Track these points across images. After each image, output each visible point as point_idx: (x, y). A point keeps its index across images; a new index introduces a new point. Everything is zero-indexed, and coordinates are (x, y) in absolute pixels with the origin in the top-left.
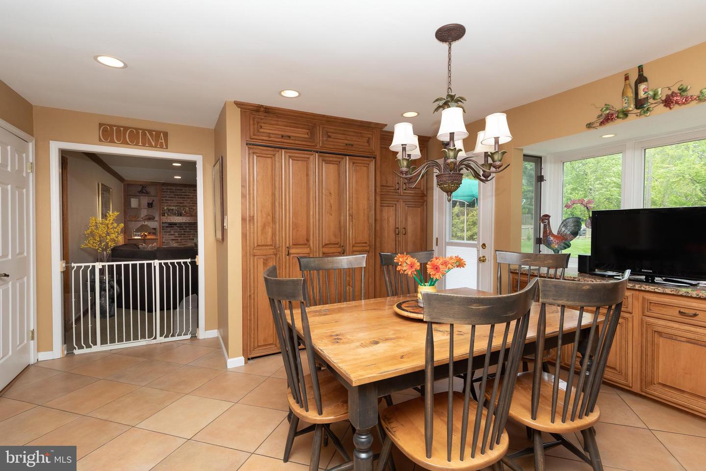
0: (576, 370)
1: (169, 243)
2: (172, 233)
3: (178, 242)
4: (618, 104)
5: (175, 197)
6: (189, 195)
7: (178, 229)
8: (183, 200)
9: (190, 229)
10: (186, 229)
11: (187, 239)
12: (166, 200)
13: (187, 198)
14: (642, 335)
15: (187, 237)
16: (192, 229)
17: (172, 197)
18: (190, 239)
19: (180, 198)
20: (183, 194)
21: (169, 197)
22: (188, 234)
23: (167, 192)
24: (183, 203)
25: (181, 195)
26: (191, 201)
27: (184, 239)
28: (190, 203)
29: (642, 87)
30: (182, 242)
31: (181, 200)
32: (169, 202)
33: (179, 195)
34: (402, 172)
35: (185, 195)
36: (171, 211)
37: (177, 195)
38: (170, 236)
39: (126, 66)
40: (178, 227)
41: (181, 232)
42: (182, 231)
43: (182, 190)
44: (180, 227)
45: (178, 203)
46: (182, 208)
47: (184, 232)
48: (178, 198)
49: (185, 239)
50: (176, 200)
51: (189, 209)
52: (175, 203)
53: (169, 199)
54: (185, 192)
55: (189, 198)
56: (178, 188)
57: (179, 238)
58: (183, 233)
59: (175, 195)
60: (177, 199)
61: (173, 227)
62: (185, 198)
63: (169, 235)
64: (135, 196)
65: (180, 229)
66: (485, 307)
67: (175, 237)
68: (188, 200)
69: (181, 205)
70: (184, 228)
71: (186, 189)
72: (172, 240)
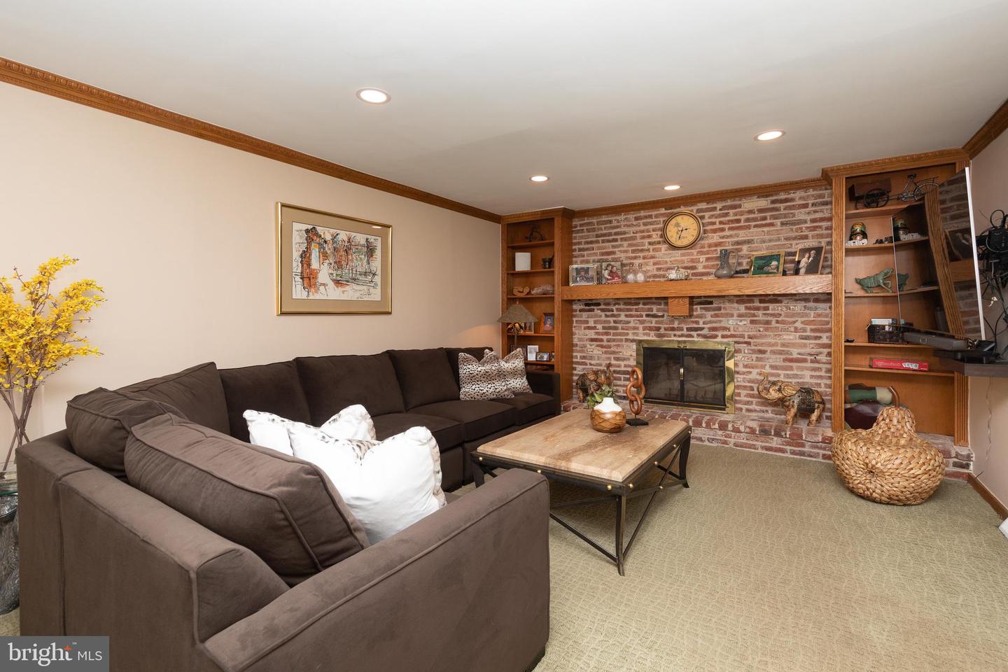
1: (585, 346)
2: (591, 324)
3: (602, 346)
5: (598, 242)
6: (625, 233)
7: (603, 314)
8: (613, 247)
9: (626, 316)
10: (619, 315)
11: (621, 340)
12: (579, 249)
13: (622, 239)
15: (620, 334)
16: (631, 316)
17: (591, 242)
18: (627, 340)
19: (609, 241)
20: (612, 231)
21: (586, 243)
23: (582, 230)
24: (614, 253)
25: (610, 234)
26: (630, 245)
27: (614, 340)
28: (626, 251)
31: (608, 247)
32: (585, 253)
33: (604, 235)
35: (616, 234)
37: (600, 235)
38: (587, 332)
40: (603, 310)
41: (609, 322)
42: (611, 319)
43: (610, 222)
44: (609, 310)
45: (603, 254)
47: (615, 322)
48: (604, 241)
50: (599, 248)
52: (595, 254)
53: (586, 246)
54: (618, 227)
55: (625, 239)
57: (605, 338)
58: (612, 324)
59: (597, 236)
60: (601, 245)
61: (593, 310)
62: (616, 240)
63: (585, 329)
64: (523, 249)
65: (606, 316)
67: (597, 333)
68: (625, 244)
69: (610, 257)
70: (615, 312)
71: (618, 218)
72: (592, 340)
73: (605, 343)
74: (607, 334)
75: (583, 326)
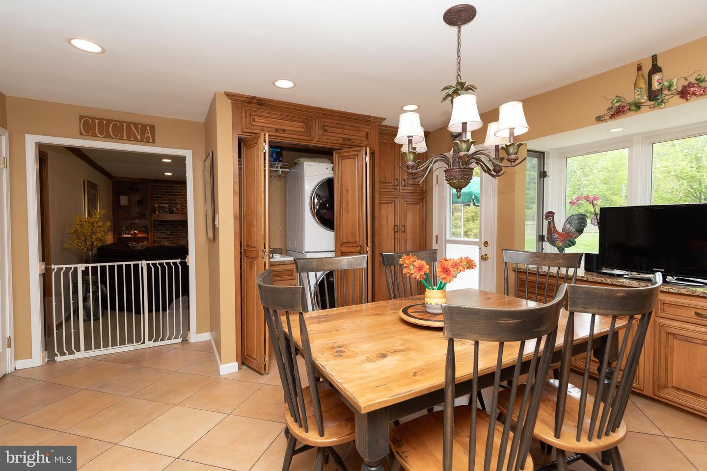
0: (590, 374)
1: (161, 241)
2: (164, 231)
3: (170, 241)
4: (630, 96)
5: (167, 195)
6: (180, 193)
7: (170, 226)
8: (175, 198)
9: (182, 227)
10: (178, 227)
11: (179, 237)
12: (157, 197)
13: (178, 195)
14: (655, 337)
15: (178, 235)
16: (184, 227)
17: (163, 195)
18: (182, 237)
19: (173, 195)
20: (174, 191)
21: (160, 194)
22: (180, 232)
23: (158, 189)
24: (175, 200)
25: (173, 192)
26: (183, 198)
27: (175, 238)
28: (181, 200)
29: (656, 77)
30: (174, 240)
31: (172, 198)
32: (160, 199)
33: (170, 192)
34: (408, 167)
35: (177, 192)
36: (162, 209)
37: (168, 192)
38: (162, 234)
39: (104, 51)
40: (170, 225)
41: (173, 230)
43: (173, 187)
44: (173, 225)
45: (169, 200)
46: (173, 206)
47: (176, 230)
48: (170, 195)
49: (177, 237)
50: (168, 198)
51: (181, 206)
52: (166, 200)
53: (160, 196)
54: (177, 190)
55: (181, 195)
56: (170, 185)
57: (171, 237)
59: (166, 192)
61: (165, 225)
62: (176, 195)
63: (160, 233)
64: (124, 194)
65: (172, 227)
66: (516, 321)
67: (167, 235)
68: (180, 197)
69: (173, 202)
70: (176, 226)
71: (178, 186)
72: (164, 238)
73: (171, 239)
74: (172, 235)
75: (159, 232)
